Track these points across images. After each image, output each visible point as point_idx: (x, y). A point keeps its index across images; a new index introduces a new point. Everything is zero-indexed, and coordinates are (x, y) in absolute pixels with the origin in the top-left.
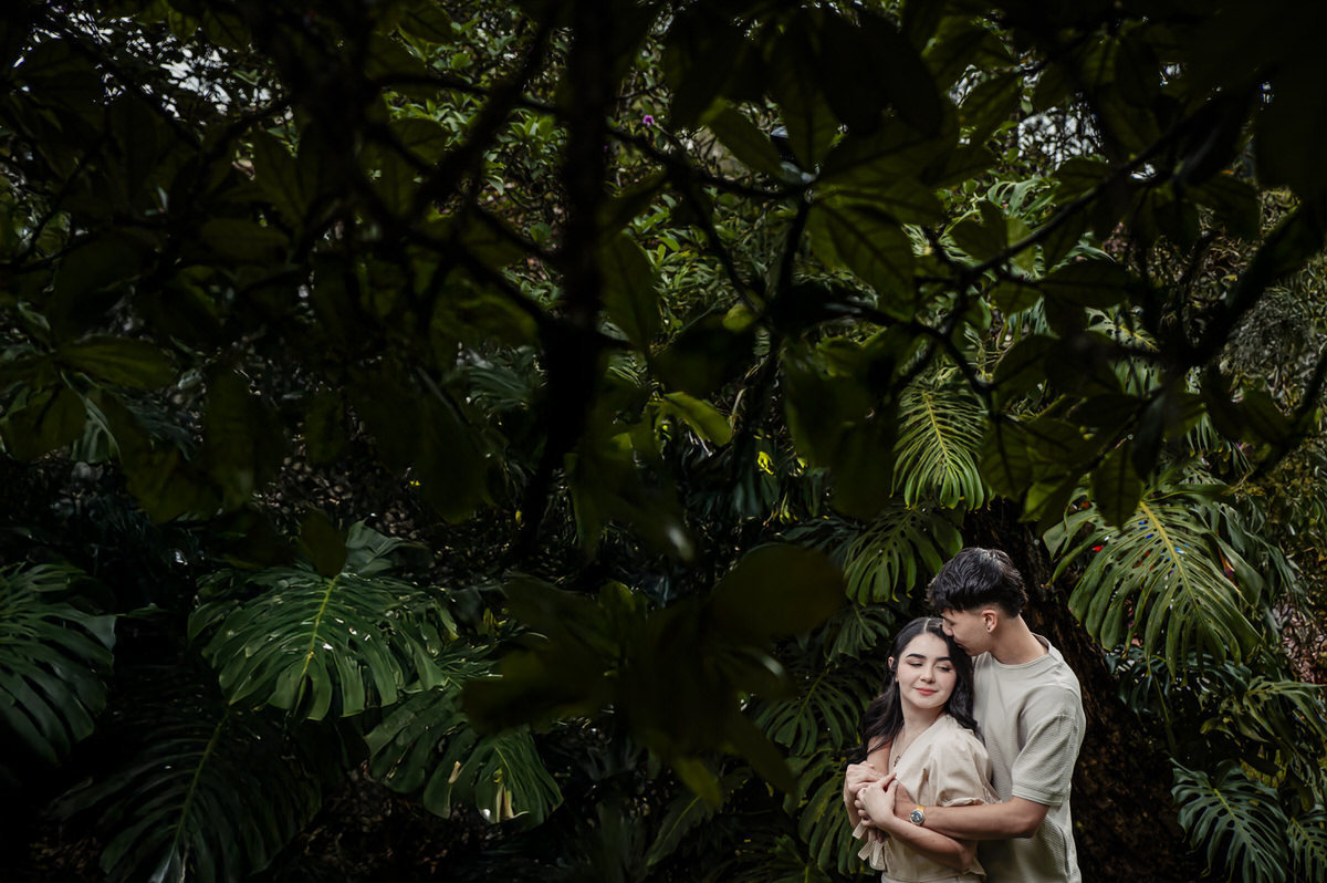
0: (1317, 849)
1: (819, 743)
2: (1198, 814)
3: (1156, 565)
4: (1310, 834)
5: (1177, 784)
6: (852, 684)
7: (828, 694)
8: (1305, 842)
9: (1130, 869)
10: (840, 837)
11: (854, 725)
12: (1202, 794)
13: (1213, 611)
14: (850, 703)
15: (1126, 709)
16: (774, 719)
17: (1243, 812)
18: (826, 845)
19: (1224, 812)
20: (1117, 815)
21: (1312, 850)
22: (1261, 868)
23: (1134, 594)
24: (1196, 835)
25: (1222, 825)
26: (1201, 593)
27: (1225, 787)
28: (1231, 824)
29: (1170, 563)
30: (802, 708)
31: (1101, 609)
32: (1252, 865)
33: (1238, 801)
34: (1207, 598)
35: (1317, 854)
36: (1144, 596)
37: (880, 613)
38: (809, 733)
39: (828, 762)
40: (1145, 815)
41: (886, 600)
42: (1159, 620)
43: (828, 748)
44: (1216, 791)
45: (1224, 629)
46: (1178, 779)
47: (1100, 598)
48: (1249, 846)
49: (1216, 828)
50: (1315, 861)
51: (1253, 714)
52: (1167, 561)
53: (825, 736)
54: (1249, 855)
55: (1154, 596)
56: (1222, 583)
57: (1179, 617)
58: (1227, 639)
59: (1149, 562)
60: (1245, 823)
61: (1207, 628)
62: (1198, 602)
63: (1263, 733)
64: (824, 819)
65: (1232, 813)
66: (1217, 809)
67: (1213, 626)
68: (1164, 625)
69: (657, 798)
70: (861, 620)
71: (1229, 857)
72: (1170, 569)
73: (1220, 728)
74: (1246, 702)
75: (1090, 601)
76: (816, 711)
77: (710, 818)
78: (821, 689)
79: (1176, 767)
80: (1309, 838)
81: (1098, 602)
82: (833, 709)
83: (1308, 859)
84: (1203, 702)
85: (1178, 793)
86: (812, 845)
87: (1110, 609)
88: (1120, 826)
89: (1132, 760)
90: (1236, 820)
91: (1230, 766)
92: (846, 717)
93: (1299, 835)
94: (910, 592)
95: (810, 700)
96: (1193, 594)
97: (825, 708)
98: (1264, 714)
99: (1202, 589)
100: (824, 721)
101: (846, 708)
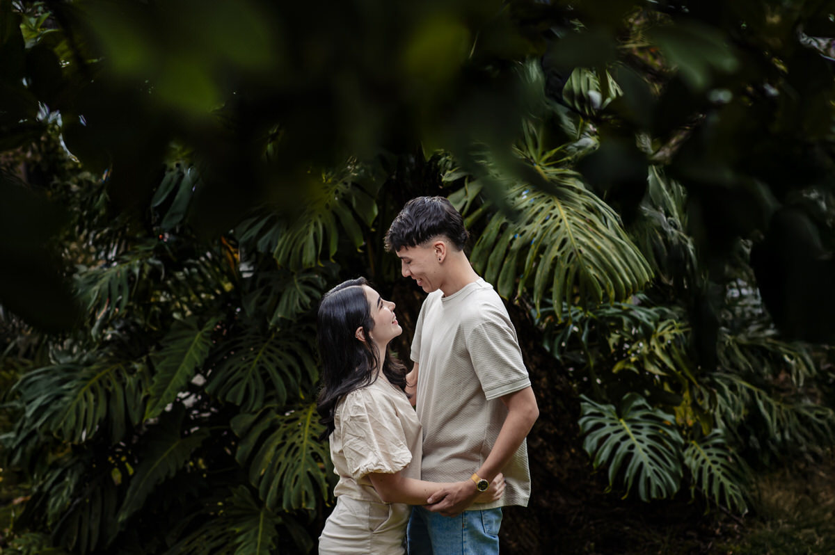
0: (714, 467)
1: (267, 400)
2: (602, 441)
3: (545, 221)
4: (709, 454)
5: (584, 416)
6: (296, 346)
7: (274, 356)
8: (704, 461)
9: (562, 501)
10: (285, 480)
11: (297, 381)
12: (608, 424)
13: (593, 259)
14: (293, 362)
15: (550, 356)
16: (226, 381)
17: (643, 437)
18: (274, 487)
19: (626, 437)
20: (547, 452)
21: (710, 468)
22: (656, 481)
23: (526, 247)
24: (599, 457)
25: (624, 448)
26: (583, 244)
27: (630, 417)
28: (632, 447)
29: (558, 219)
30: (251, 370)
31: (498, 263)
32: (648, 480)
33: (641, 428)
34: (588, 248)
35: (714, 470)
36: (533, 250)
37: (315, 279)
38: (256, 392)
39: (274, 415)
40: (573, 451)
41: (313, 266)
42: (547, 268)
43: (274, 404)
44: (622, 421)
45: (601, 273)
46: (585, 411)
47: (497, 253)
48: (646, 465)
49: (618, 451)
50: (711, 477)
51: (658, 352)
52: (556, 217)
53: (272, 393)
54: (646, 473)
55: (542, 249)
56: (604, 234)
57: (563, 265)
58: (603, 282)
59: (539, 220)
60: (645, 446)
61: (588, 273)
62: (580, 251)
63: (663, 367)
64: (272, 466)
65: (633, 438)
66: (621, 435)
67: (592, 272)
68: (551, 274)
69: (127, 465)
70: (298, 287)
71: (627, 475)
72: (558, 224)
73: (628, 367)
74: (653, 343)
75: (489, 256)
76: (263, 372)
77: (173, 474)
78: (268, 353)
79: (584, 401)
80: (707, 457)
81: (496, 256)
82: (278, 369)
83: (706, 475)
84: (614, 345)
85: (585, 423)
86: (261, 488)
87: (506, 262)
88: (551, 462)
89: (559, 402)
90: (637, 444)
91: (633, 398)
92: (290, 375)
93: (698, 456)
94: (333, 257)
95: (258, 363)
96: (576, 245)
97: (271, 368)
98: (667, 351)
99: (584, 239)
100: (270, 380)
101: (291, 368)
